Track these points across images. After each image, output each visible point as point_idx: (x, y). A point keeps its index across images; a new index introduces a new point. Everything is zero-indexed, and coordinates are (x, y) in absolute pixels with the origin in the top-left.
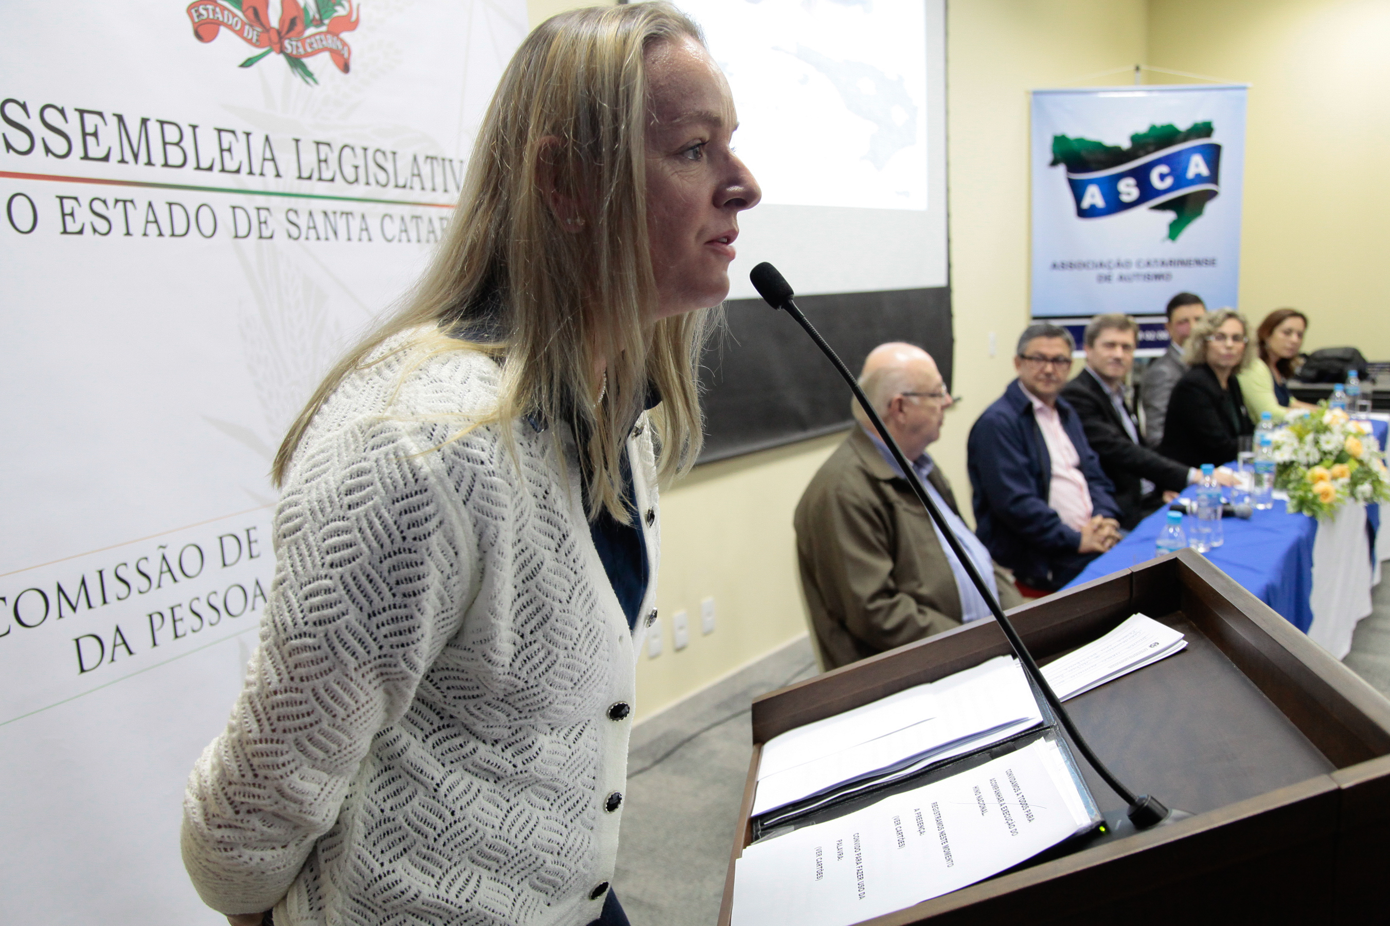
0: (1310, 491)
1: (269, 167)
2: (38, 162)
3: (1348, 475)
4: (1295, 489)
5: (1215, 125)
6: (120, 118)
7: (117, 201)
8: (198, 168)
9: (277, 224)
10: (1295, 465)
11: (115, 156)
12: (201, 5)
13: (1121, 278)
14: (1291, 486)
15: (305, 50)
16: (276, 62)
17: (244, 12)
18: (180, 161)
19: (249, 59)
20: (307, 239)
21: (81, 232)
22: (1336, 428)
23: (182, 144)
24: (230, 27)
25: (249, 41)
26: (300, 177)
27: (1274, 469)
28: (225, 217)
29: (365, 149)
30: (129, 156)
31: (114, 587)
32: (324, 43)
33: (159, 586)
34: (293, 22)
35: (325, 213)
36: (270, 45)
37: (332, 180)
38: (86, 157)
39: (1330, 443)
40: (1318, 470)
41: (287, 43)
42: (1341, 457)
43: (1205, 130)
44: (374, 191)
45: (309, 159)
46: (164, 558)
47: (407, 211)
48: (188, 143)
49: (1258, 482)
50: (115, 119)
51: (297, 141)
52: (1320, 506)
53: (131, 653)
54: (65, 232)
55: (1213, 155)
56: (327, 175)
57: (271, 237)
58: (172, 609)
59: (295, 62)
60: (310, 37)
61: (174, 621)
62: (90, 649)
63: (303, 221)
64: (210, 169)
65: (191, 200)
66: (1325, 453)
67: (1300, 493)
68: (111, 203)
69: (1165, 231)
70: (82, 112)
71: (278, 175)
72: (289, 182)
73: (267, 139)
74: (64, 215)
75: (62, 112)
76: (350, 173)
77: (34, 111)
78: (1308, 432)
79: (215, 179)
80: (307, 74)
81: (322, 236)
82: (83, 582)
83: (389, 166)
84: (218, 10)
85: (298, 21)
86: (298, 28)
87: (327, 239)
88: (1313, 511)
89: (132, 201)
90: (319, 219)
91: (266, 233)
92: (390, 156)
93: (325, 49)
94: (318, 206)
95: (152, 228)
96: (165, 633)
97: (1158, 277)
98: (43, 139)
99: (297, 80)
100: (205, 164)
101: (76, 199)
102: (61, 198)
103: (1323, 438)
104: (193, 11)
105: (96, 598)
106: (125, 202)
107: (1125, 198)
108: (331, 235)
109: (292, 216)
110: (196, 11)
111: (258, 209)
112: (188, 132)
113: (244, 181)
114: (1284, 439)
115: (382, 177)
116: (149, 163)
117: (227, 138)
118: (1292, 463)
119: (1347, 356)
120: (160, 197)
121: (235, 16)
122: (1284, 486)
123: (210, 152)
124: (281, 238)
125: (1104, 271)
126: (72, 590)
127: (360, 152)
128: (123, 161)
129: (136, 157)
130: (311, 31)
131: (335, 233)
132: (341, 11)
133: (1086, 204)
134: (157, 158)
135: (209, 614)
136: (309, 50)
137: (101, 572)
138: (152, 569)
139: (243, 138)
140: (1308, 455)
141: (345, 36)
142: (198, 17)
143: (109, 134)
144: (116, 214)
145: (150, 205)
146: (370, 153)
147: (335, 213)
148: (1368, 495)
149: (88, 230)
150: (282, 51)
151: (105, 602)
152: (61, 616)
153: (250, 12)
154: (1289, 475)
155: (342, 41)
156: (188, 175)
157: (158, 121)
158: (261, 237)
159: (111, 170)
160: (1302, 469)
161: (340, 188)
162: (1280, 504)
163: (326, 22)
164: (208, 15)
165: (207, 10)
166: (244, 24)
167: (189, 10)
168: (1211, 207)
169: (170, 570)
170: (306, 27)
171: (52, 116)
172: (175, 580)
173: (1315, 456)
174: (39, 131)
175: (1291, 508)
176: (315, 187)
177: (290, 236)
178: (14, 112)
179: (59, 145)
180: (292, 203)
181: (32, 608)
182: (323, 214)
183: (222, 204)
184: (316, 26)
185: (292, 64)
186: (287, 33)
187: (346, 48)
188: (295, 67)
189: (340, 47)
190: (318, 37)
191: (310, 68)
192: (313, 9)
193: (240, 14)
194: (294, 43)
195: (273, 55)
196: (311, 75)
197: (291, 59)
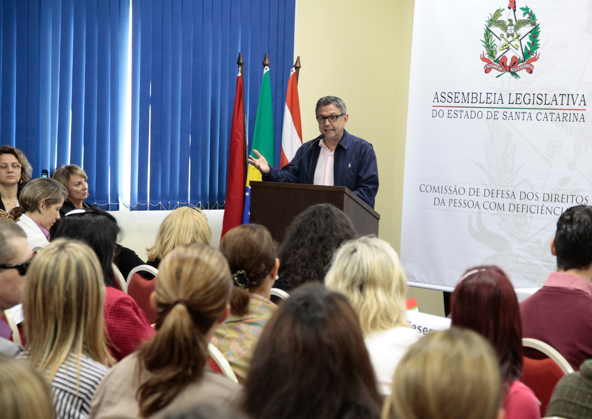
1: (500, 101)
6: (463, 93)
8: (479, 103)
9: (500, 115)
11: (461, 101)
12: (487, 65)
16: (508, 74)
18: (476, 102)
19: (499, 75)
20: (509, 119)
21: (451, 117)
23: (477, 98)
24: (495, 68)
25: (500, 71)
26: (510, 103)
28: (485, 114)
29: (534, 94)
30: (464, 101)
31: (444, 191)
33: (453, 194)
36: (506, 71)
37: (521, 103)
38: (455, 102)
41: (511, 69)
44: (536, 106)
45: (513, 98)
46: (455, 188)
47: (548, 112)
48: (478, 98)
50: (462, 94)
51: (510, 94)
53: (444, 205)
54: (448, 117)
56: (518, 102)
57: (498, 119)
58: (454, 199)
59: (514, 74)
60: (519, 66)
61: (455, 203)
62: (437, 201)
63: (508, 115)
64: (483, 103)
65: (477, 110)
68: (458, 111)
70: (455, 93)
71: (502, 103)
72: (506, 105)
73: (501, 94)
74: (448, 114)
76: (527, 101)
77: (447, 94)
79: (485, 105)
81: (514, 118)
82: (438, 187)
83: (543, 99)
85: (516, 63)
87: (515, 120)
89: (463, 111)
90: (514, 114)
91: (496, 118)
92: (544, 96)
93: (524, 68)
94: (514, 111)
95: (466, 117)
96: (452, 204)
98: (447, 99)
99: (513, 78)
101: (451, 111)
102: (448, 111)
105: (440, 192)
106: (461, 111)
108: (517, 118)
109: (505, 114)
110: (486, 67)
111: (495, 112)
113: (492, 105)
115: (540, 102)
117: (489, 95)
120: (469, 110)
121: (496, 65)
123: (484, 98)
124: (500, 119)
126: (436, 188)
127: (532, 95)
128: (462, 102)
129: (465, 101)
130: (521, 64)
131: (519, 118)
132: (532, 57)
134: (470, 101)
136: (519, 69)
137: (442, 186)
138: (453, 189)
139: (494, 95)
141: (532, 63)
143: (460, 97)
144: (459, 114)
145: (467, 111)
146: (536, 96)
147: (519, 112)
149: (453, 117)
150: (510, 71)
151: (442, 193)
152: (433, 192)
153: (501, 64)
155: (531, 65)
156: (477, 104)
157: (472, 93)
158: (494, 119)
159: (460, 104)
161: (523, 105)
163: (526, 61)
164: (489, 67)
166: (499, 67)
167: (484, 67)
169: (456, 191)
170: (519, 64)
171: (450, 95)
172: (457, 194)
176: (515, 106)
177: (503, 119)
178: (443, 95)
179: (450, 100)
180: (506, 110)
181: (429, 189)
182: (515, 113)
183: (485, 111)
184: (522, 63)
185: (512, 74)
186: (512, 67)
187: (532, 67)
188: (513, 75)
189: (530, 67)
190: (522, 66)
191: (518, 74)
192: (522, 58)
193: (498, 65)
194: (514, 69)
195: (507, 73)
196: (518, 76)
197: (512, 73)
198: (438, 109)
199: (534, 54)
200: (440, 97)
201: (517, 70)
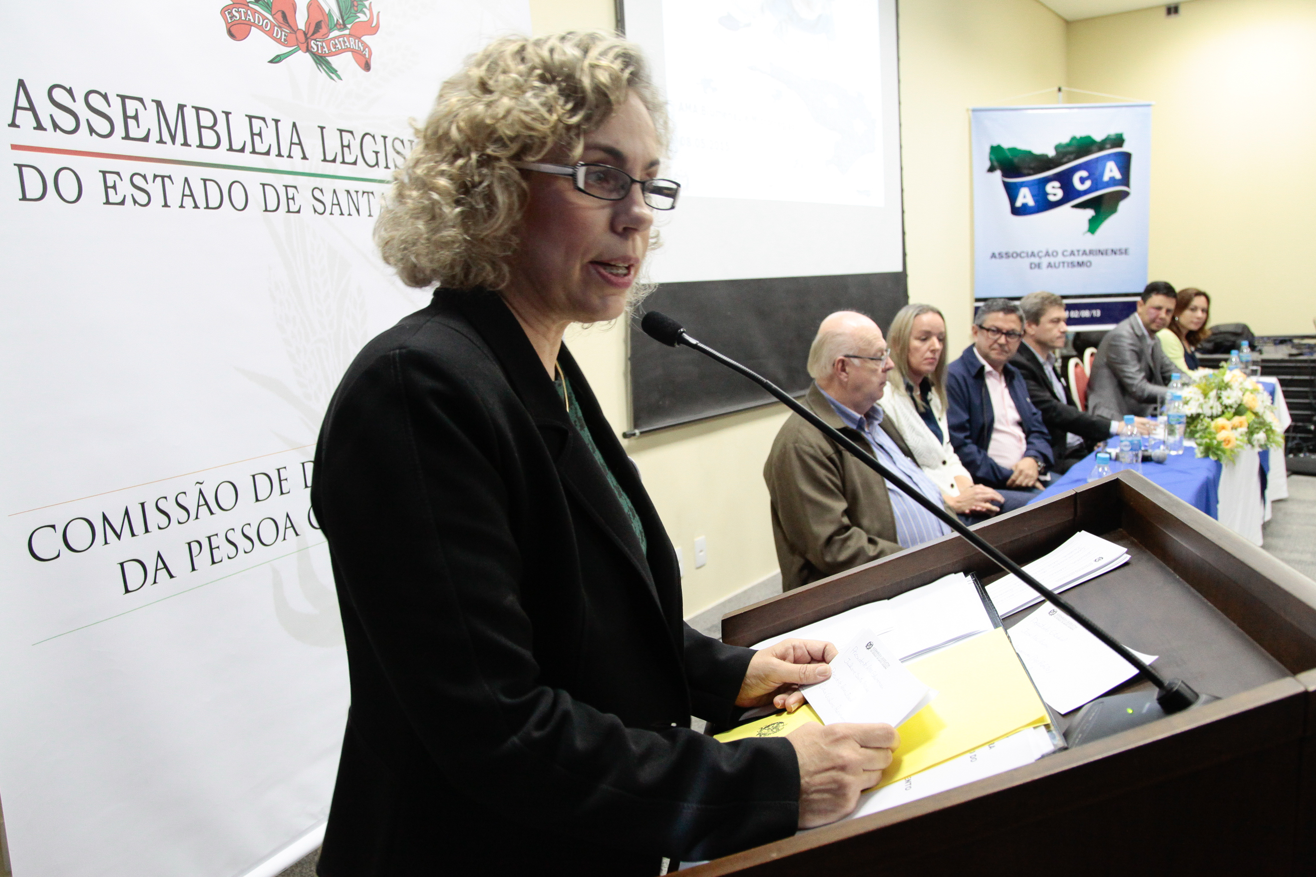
0: (1215, 438)
1: (296, 150)
2: (83, 140)
3: (1246, 425)
4: (1201, 437)
5: (1125, 137)
6: (159, 104)
7: (155, 176)
8: (231, 149)
9: (304, 199)
10: (1202, 417)
11: (154, 136)
12: (234, 8)
13: (1049, 265)
14: (1197, 435)
15: (329, 49)
16: (303, 59)
17: (273, 16)
18: (214, 143)
19: (278, 56)
20: (331, 214)
21: (122, 203)
22: (1235, 385)
23: (215, 128)
24: (260, 28)
25: (278, 41)
26: (325, 160)
27: (1184, 420)
28: (256, 192)
29: (385, 138)
30: (166, 137)
31: (155, 518)
32: (347, 44)
33: (197, 518)
34: (318, 26)
35: (348, 192)
36: (297, 45)
37: (355, 163)
38: (127, 137)
39: (1231, 398)
40: (1221, 421)
41: (312, 43)
42: (1239, 410)
43: (1118, 141)
45: (333, 144)
46: (201, 492)
48: (221, 127)
49: (1171, 432)
50: (154, 104)
51: (322, 128)
52: (1224, 451)
53: (171, 576)
54: (108, 202)
55: (1125, 161)
56: (349, 158)
57: (299, 212)
58: (209, 538)
59: (321, 60)
60: (331, 39)
61: (211, 549)
62: (134, 573)
63: (328, 198)
64: (242, 150)
65: (225, 177)
66: (1226, 407)
67: (1207, 440)
68: (150, 178)
69: (1086, 226)
70: (123, 98)
71: (305, 158)
72: (315, 164)
73: (294, 125)
74: (106, 188)
75: (105, 97)
76: (371, 158)
77: (80, 96)
78: (1212, 390)
79: (246, 159)
80: (332, 71)
81: (346, 212)
82: (127, 513)
84: (249, 12)
85: (323, 25)
86: (324, 30)
87: (350, 215)
88: (1216, 455)
89: (170, 177)
90: (343, 197)
91: (293, 208)
92: (407, 145)
93: (348, 49)
94: (341, 185)
95: (188, 201)
96: (203, 559)
97: (1080, 264)
98: (88, 120)
99: (322, 75)
100: (237, 145)
101: (118, 174)
102: (104, 173)
103: (1224, 394)
104: (226, 13)
105: (139, 527)
106: (163, 177)
107: (1052, 198)
108: (353, 211)
109: (317, 194)
110: (229, 13)
111: (286, 187)
112: (221, 118)
113: (272, 161)
114: (1192, 395)
116: (186, 144)
117: (257, 124)
118: (1198, 415)
119: (1239, 331)
120: (196, 175)
121: (265, 18)
122: (1191, 435)
123: (241, 136)
124: (307, 211)
125: (1036, 260)
126: (117, 520)
127: (380, 140)
128: (161, 141)
129: (173, 138)
130: (335, 33)
131: (358, 211)
132: (362, 18)
133: (1018, 204)
134: (193, 139)
135: (243, 544)
136: (334, 50)
137: (143, 504)
138: (190, 502)
139: (272, 124)
140: (1211, 408)
141: (366, 39)
142: (231, 18)
143: (149, 117)
144: (155, 188)
145: (186, 180)
146: (389, 141)
147: (357, 192)
148: (1263, 442)
149: (129, 200)
150: (308, 50)
151: (147, 531)
152: (106, 543)
153: (279, 16)
154: (1196, 427)
155: (363, 42)
156: (222, 155)
157: (193, 107)
158: (289, 211)
159: (151, 149)
160: (1207, 420)
161: (361, 170)
162: (1189, 450)
163: (349, 26)
164: (241, 17)
165: (239, 12)
166: (273, 26)
167: (223, 12)
168: (1123, 205)
169: (207, 504)
170: (330, 30)
171: (96, 100)
172: (212, 513)
173: (1218, 409)
174: (84, 114)
175: (1199, 453)
176: (338, 169)
177: (315, 211)
178: (60, 96)
179: (102, 126)
180: (318, 182)
181: (79, 535)
182: (346, 192)
183: (252, 181)
184: (339, 30)
185: (318, 62)
186: (313, 35)
187: (367, 49)
188: (320, 65)
189: (362, 48)
190: (341, 39)
191: (334, 66)
192: (336, 15)
193: (270, 17)
194: (319, 44)
195: (300, 53)
196: (335, 71)
197: (316, 57)
198: (49, 164)
199: (364, 9)
200: (45, 109)
201: (329, 51)
